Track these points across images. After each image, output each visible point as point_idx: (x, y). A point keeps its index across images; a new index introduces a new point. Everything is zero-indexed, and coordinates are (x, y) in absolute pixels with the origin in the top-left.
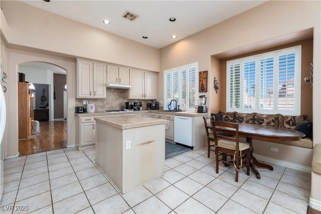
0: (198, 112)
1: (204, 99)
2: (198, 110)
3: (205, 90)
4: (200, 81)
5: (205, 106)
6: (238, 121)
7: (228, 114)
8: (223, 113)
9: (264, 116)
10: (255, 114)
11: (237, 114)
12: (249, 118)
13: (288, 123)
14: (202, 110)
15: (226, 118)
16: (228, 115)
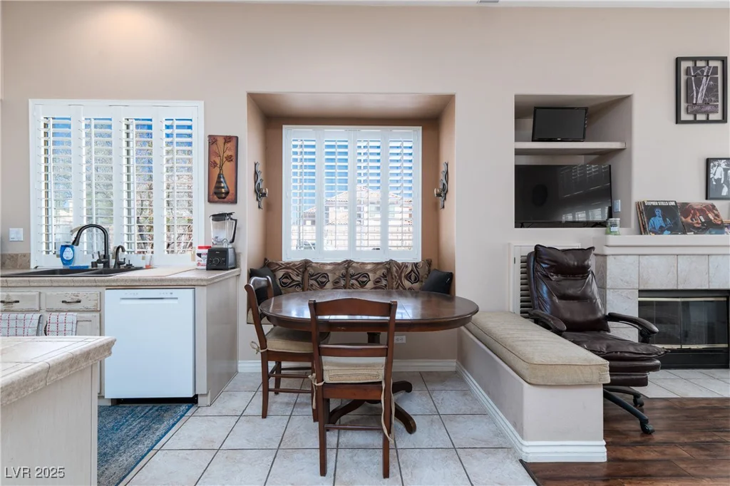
0: (208, 269)
1: (228, 223)
2: (208, 261)
3: (230, 197)
4: (212, 165)
5: (230, 246)
6: (316, 284)
7: (288, 266)
8: (277, 264)
9: (369, 267)
10: (349, 263)
11: (312, 267)
12: (338, 274)
13: (408, 277)
14: (226, 261)
15: (286, 277)
16: (290, 271)
